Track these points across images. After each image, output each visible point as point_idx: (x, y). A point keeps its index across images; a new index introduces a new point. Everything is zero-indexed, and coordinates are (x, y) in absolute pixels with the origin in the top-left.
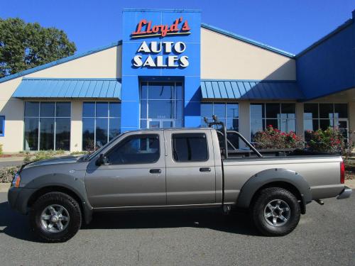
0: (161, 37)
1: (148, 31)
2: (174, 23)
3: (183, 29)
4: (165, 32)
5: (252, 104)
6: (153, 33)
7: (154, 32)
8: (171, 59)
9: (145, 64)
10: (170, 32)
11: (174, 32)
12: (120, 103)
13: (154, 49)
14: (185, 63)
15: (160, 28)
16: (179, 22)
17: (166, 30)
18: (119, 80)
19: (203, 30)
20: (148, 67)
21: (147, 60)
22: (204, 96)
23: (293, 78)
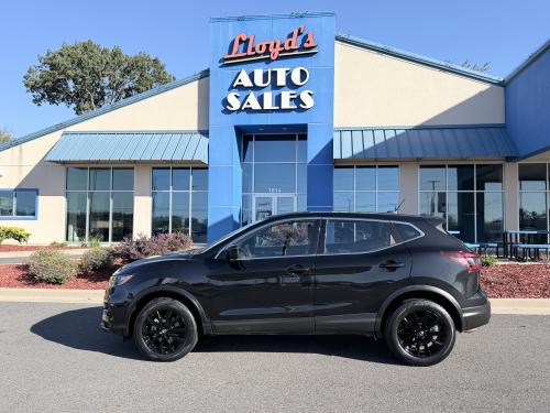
0: (268, 61)
1: (249, 52)
2: (291, 36)
3: (306, 45)
4: (275, 52)
5: (422, 167)
6: (257, 55)
7: (259, 52)
8: (286, 96)
9: (245, 106)
10: (284, 51)
11: (291, 50)
12: (207, 168)
13: (259, 81)
14: (308, 102)
15: (268, 46)
16: (299, 34)
17: (278, 49)
18: (205, 133)
19: (339, 46)
20: (249, 110)
21: (248, 100)
22: (336, 155)
23: (500, 120)
